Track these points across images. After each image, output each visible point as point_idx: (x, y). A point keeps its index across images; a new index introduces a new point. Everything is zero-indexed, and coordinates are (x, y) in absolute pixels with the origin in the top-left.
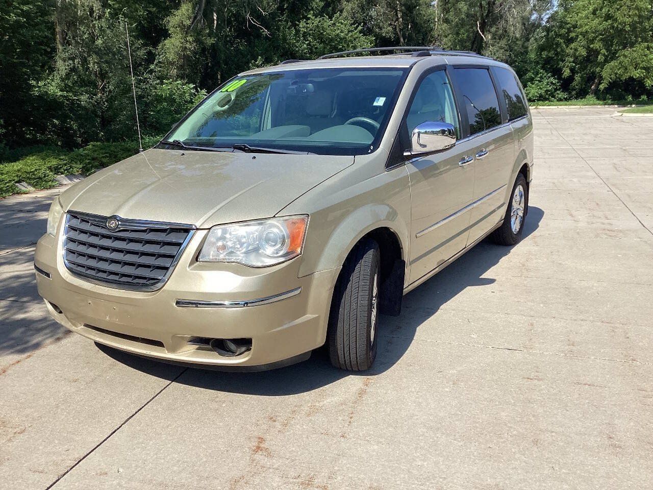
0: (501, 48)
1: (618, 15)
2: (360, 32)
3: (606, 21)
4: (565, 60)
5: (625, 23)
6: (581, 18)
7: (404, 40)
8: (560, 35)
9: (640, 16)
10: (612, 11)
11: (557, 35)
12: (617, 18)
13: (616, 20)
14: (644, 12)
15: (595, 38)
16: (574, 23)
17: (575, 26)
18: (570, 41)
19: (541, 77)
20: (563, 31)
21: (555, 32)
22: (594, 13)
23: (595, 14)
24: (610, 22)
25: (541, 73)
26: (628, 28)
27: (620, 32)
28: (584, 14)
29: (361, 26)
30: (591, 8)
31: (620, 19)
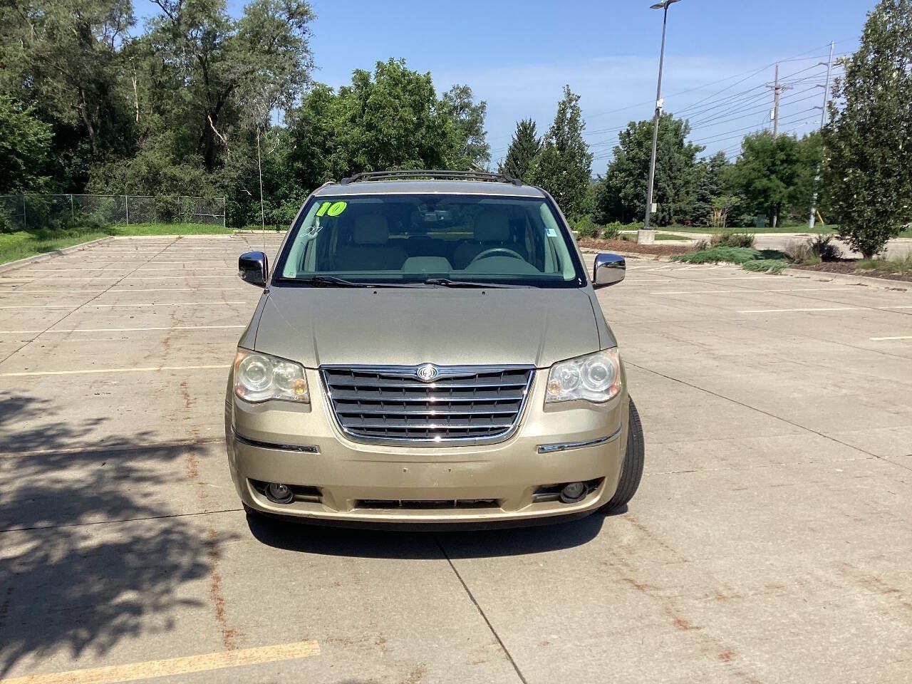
0: (245, 154)
1: (381, 125)
2: (31, 114)
3: (369, 131)
4: (323, 174)
5: (390, 135)
6: (338, 125)
7: (95, 131)
8: (316, 144)
9: (406, 129)
10: (374, 120)
11: (313, 144)
12: (381, 129)
13: (380, 131)
14: (409, 124)
15: (358, 150)
16: (330, 130)
17: (331, 134)
18: (327, 151)
19: (297, 194)
20: (320, 139)
21: (310, 139)
22: (353, 120)
23: (355, 122)
24: (373, 133)
25: (296, 189)
26: (394, 142)
27: (385, 146)
28: (341, 120)
29: (34, 106)
30: (349, 114)
31: (385, 131)
